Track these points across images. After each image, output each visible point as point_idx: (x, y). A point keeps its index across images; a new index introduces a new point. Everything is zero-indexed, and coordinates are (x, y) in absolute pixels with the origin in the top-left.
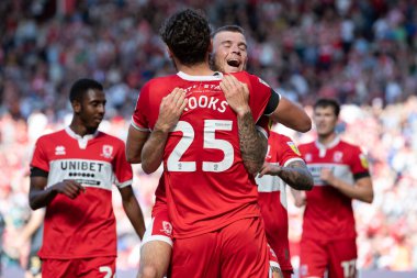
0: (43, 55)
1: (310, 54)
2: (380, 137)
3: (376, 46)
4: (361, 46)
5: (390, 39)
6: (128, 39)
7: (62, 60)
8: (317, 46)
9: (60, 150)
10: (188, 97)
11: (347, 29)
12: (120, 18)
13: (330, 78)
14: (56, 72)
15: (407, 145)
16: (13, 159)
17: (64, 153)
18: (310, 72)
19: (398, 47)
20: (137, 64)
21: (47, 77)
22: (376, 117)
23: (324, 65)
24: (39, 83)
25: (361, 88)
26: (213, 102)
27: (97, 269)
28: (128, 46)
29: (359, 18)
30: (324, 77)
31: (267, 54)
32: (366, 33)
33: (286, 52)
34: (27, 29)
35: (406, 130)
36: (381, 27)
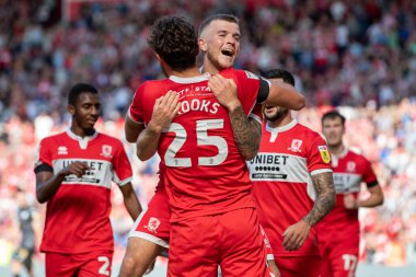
0: (49, 60)
1: (307, 58)
2: (374, 137)
3: (370, 50)
4: (355, 50)
5: (383, 44)
6: (131, 44)
7: (67, 65)
8: (313, 50)
9: (63, 150)
10: (181, 101)
11: (342, 34)
12: (123, 24)
13: (326, 81)
14: (61, 76)
15: (400, 145)
16: (19, 160)
17: (66, 153)
18: (307, 75)
19: (390, 52)
20: (139, 67)
21: (52, 81)
22: (370, 118)
23: (319, 68)
24: (44, 87)
25: (355, 91)
26: (205, 105)
27: (96, 259)
28: (131, 51)
29: (353, 23)
30: (320, 80)
31: (265, 58)
32: (360, 38)
33: (283, 56)
34: (33, 35)
35: (400, 131)
36: (375, 32)
